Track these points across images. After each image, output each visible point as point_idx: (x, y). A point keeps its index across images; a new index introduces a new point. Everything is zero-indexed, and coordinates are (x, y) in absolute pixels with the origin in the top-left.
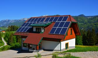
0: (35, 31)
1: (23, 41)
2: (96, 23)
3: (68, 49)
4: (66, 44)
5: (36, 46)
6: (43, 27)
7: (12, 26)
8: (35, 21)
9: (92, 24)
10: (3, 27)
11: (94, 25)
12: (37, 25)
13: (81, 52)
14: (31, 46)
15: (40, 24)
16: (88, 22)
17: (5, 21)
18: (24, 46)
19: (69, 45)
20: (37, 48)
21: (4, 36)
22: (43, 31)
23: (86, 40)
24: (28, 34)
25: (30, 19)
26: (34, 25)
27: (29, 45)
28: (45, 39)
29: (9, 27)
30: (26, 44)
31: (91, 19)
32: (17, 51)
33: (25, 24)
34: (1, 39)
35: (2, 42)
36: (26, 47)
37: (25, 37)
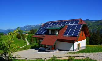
0: (50, 33)
1: (41, 42)
2: (99, 26)
3: (80, 49)
4: (78, 45)
5: (51, 47)
6: (57, 30)
7: (32, 30)
8: (50, 25)
9: (96, 26)
10: (26, 30)
11: (98, 28)
12: (52, 28)
13: (94, 53)
14: (47, 46)
15: (54, 27)
16: (93, 25)
17: (28, 26)
18: (41, 46)
19: (81, 46)
20: (52, 48)
21: (27, 37)
22: (57, 33)
23: (92, 40)
24: (44, 36)
25: (46, 23)
26: (49, 28)
27: (45, 45)
28: (59, 40)
29: (30, 30)
30: (43, 45)
31: (95, 23)
32: (38, 51)
33: (41, 27)
34: (25, 40)
35: (26, 42)
36: (43, 47)
37: (42, 39)
